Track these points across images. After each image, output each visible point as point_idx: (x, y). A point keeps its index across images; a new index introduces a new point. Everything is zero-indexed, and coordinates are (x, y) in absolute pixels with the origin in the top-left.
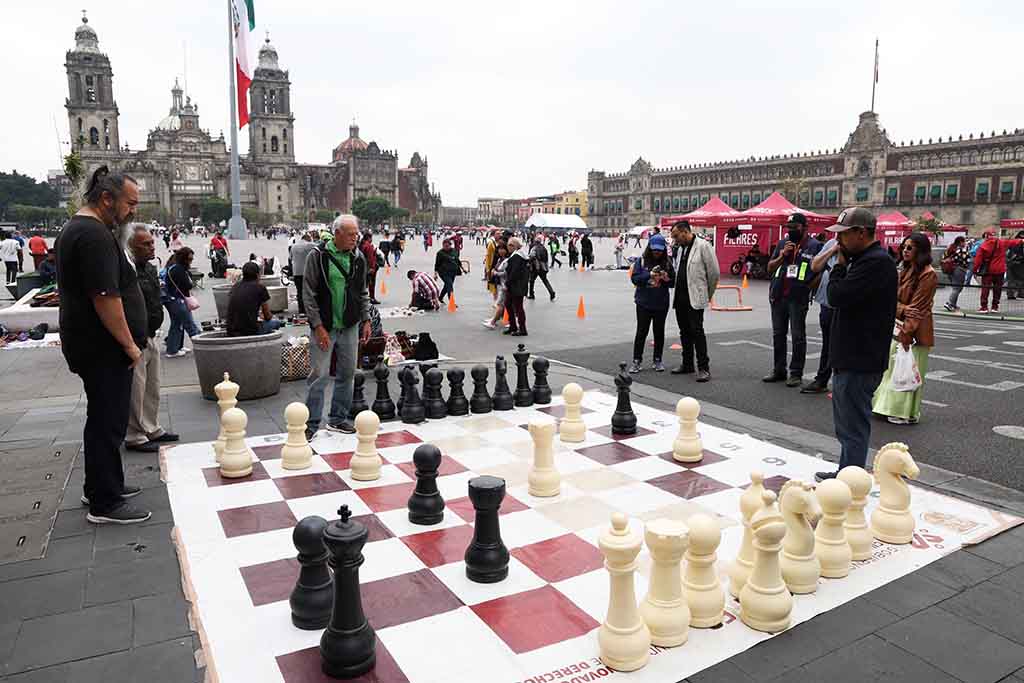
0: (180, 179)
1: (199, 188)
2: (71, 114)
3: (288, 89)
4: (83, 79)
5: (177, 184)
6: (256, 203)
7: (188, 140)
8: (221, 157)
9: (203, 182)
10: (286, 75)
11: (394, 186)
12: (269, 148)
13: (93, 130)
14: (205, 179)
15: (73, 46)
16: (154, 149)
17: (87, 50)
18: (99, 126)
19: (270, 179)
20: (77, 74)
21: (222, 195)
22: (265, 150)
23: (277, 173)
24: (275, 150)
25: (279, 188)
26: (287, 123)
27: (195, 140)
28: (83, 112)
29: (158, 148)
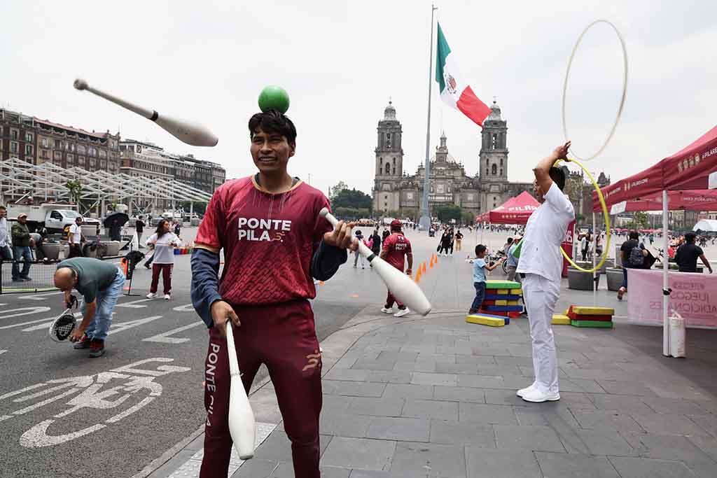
0: (433, 192)
1: (444, 198)
2: (377, 156)
3: (506, 133)
4: (385, 135)
5: (431, 196)
6: (479, 208)
7: (439, 168)
8: (459, 178)
9: (447, 194)
10: (504, 123)
11: (580, 198)
12: (490, 172)
13: (388, 164)
14: (448, 193)
15: (382, 118)
16: (419, 175)
17: (390, 119)
18: (391, 163)
19: (489, 192)
20: (383, 133)
21: (457, 203)
22: (487, 174)
23: (494, 188)
24: (494, 173)
25: (495, 198)
26: (503, 155)
27: (443, 168)
28: (384, 154)
29: (422, 174)
